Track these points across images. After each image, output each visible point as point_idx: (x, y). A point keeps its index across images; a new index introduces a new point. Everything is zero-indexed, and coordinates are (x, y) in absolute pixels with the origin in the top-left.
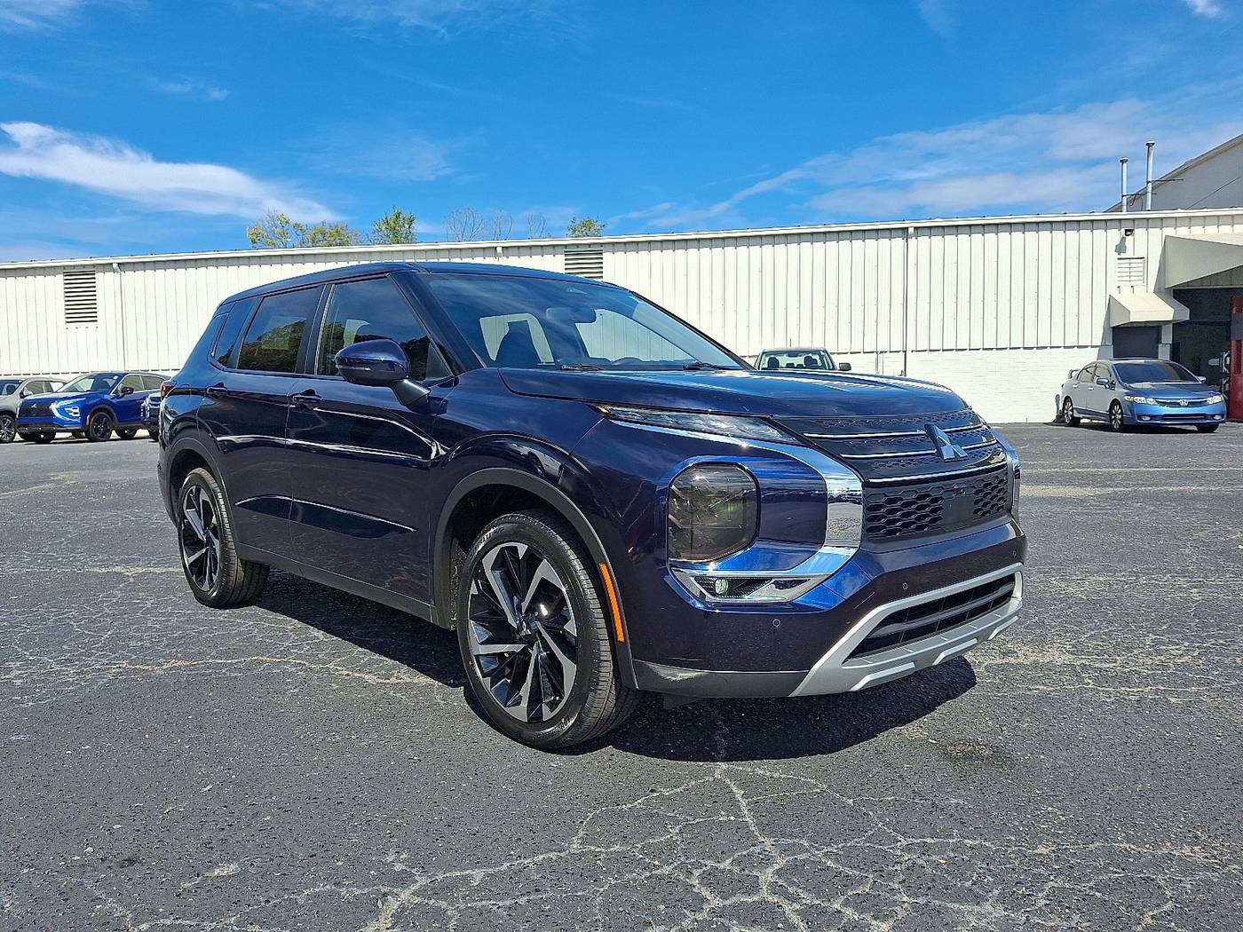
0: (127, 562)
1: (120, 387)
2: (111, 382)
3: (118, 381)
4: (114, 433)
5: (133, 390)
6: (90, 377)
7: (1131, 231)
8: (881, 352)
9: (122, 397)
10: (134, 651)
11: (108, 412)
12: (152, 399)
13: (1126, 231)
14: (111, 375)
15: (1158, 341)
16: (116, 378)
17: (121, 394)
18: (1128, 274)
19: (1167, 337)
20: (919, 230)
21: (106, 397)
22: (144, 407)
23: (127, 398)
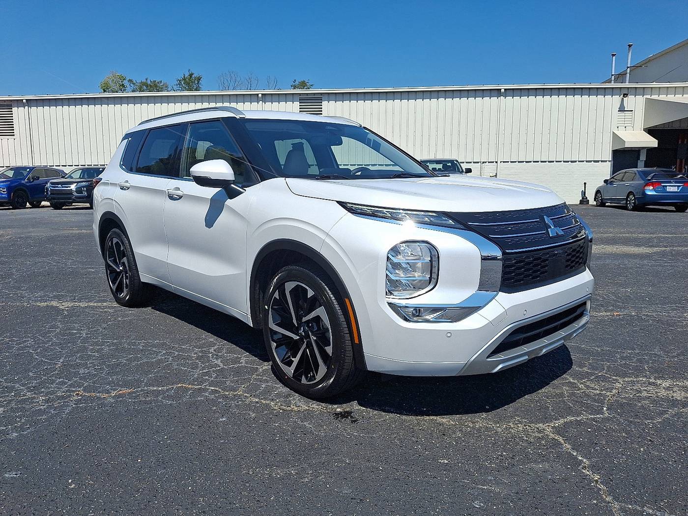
0: (59, 298)
1: (30, 175)
2: (25, 173)
3: (29, 172)
4: (28, 204)
5: (39, 178)
6: (11, 169)
7: (627, 95)
8: (483, 162)
9: (33, 181)
10: (84, 378)
11: (25, 191)
12: (52, 183)
13: (624, 94)
14: (25, 168)
15: (638, 158)
16: (28, 170)
17: (32, 180)
18: (623, 120)
19: (643, 157)
20: (507, 91)
21: (23, 182)
22: (47, 189)
23: (36, 182)
